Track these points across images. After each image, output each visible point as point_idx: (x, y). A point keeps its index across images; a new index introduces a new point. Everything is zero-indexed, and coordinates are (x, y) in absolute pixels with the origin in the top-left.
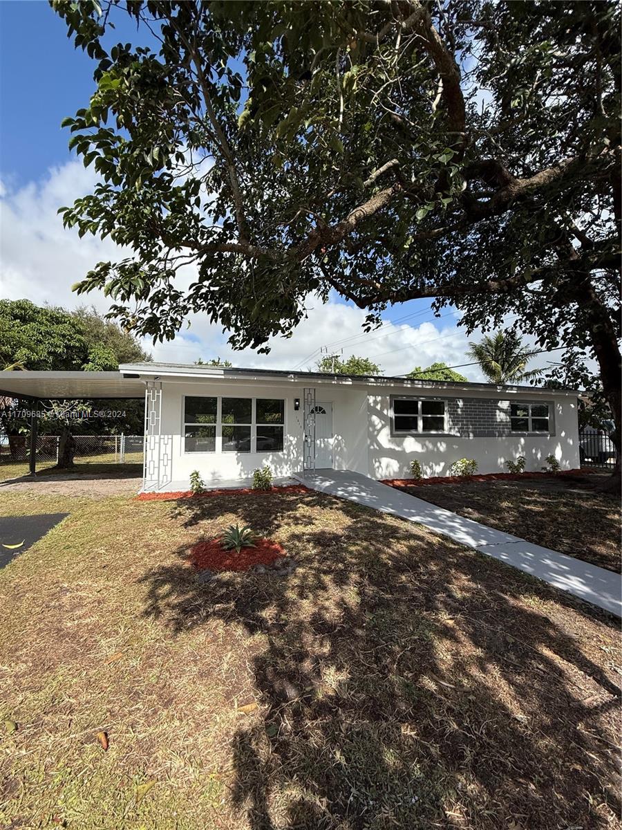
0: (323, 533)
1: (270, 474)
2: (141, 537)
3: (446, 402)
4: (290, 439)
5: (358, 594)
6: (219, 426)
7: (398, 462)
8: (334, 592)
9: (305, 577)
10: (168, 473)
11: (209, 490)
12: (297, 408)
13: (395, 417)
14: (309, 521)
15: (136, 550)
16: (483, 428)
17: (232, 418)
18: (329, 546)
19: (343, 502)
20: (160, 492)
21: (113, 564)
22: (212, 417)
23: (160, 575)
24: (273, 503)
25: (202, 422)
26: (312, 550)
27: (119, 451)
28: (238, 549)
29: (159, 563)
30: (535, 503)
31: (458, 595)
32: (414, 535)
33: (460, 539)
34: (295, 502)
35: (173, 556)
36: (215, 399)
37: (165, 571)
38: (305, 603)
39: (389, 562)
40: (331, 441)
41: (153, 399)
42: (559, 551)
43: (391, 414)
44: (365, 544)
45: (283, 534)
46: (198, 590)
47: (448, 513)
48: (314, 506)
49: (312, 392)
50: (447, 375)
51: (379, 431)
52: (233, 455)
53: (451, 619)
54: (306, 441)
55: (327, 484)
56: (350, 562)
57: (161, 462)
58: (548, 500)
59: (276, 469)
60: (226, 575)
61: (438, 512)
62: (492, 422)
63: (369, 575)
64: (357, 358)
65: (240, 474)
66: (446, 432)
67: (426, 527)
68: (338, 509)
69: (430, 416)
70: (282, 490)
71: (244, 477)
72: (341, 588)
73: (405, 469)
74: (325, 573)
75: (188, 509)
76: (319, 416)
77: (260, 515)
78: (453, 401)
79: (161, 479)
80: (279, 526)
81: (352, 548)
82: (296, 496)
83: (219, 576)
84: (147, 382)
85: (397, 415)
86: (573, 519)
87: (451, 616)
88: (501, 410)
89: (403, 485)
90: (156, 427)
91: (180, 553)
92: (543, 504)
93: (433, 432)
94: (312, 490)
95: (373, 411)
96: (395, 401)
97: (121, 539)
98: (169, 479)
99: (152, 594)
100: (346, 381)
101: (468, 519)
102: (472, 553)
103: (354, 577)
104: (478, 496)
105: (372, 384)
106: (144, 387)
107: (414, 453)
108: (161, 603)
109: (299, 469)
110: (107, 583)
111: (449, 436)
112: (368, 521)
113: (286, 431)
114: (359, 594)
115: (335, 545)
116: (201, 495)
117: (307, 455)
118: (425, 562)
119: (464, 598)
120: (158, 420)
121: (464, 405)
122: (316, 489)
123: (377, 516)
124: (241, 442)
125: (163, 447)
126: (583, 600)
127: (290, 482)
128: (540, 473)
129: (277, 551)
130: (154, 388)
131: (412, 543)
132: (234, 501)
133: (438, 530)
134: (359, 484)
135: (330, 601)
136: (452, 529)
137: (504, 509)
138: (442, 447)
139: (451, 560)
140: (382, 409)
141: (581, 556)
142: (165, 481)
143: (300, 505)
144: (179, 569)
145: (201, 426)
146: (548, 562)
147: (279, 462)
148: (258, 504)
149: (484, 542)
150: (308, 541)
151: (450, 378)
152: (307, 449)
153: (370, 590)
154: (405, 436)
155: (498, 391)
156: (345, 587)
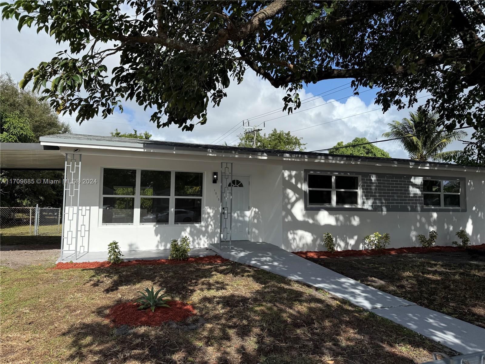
0: (233, 296)
1: (188, 245)
2: (61, 300)
3: (360, 178)
4: (208, 211)
5: (256, 343)
6: (138, 198)
7: (312, 235)
8: (236, 342)
9: (211, 331)
10: (86, 244)
11: (125, 261)
12: (215, 181)
13: (309, 191)
14: (222, 286)
15: (58, 310)
16: (396, 203)
17: (151, 190)
18: (236, 307)
19: (255, 271)
20: (78, 261)
21: (37, 321)
22: (130, 189)
23: (82, 329)
24: (188, 271)
25: (120, 194)
26: (220, 310)
27: (33, 223)
28: (153, 309)
29: (80, 320)
30: (435, 273)
31: (344, 344)
32: (317, 299)
33: (357, 302)
34: (210, 271)
35: (93, 315)
36: (134, 172)
37: (86, 326)
38: (210, 349)
39: (289, 319)
40: (248, 213)
41: (73, 170)
42: (443, 313)
43: (305, 187)
44: (269, 305)
45: (196, 297)
46: (117, 340)
47: (352, 281)
48: (227, 273)
49: (229, 166)
50: (368, 150)
51: (293, 204)
52: (151, 227)
53: (332, 360)
54: (224, 213)
55: (242, 254)
56: (254, 320)
57: (79, 233)
58: (448, 270)
59: (194, 241)
60: (142, 330)
61: (343, 280)
62: (405, 197)
63: (268, 329)
64: (278, 132)
65: (157, 246)
66: (359, 206)
67: (329, 293)
68: (248, 276)
69: (343, 190)
70: (198, 259)
71: (162, 248)
72: (243, 339)
73: (318, 242)
74: (230, 327)
75: (105, 276)
76: (236, 189)
77: (175, 281)
78: (367, 175)
79: (78, 250)
80: (193, 291)
81: (257, 309)
82: (210, 265)
83: (134, 330)
84: (67, 154)
85: (311, 189)
86: (464, 287)
87: (332, 358)
88: (415, 185)
89: (316, 257)
90: (75, 198)
91: (99, 312)
92: (440, 273)
93: (347, 206)
94: (227, 260)
95: (287, 184)
96: (309, 175)
97: (43, 301)
98: (86, 250)
99: (75, 343)
100: (261, 156)
101: (370, 287)
102: (365, 314)
103: (256, 330)
104: (383, 267)
105: (287, 159)
106: (64, 159)
107: (328, 226)
108: (84, 350)
109: (216, 240)
110: (34, 335)
111: (362, 210)
112: (276, 287)
113: (204, 202)
114: (258, 343)
115: (242, 306)
116: (119, 265)
117: (223, 226)
118: (321, 320)
119: (348, 346)
120: (76, 192)
121: (377, 180)
122: (231, 259)
123: (285, 283)
124: (160, 215)
125: (80, 217)
126: (451, 349)
127: (206, 253)
128: (451, 247)
129: (188, 311)
130: (73, 160)
131: (313, 305)
132: (150, 270)
133: (339, 295)
134: (273, 255)
135: (231, 348)
136: (354, 295)
137: (404, 278)
138: (356, 221)
139: (344, 319)
140: (297, 182)
141: (462, 317)
142: (82, 251)
143: (214, 273)
144: (98, 324)
145: (119, 199)
146: (431, 321)
147: (196, 234)
148: (174, 272)
149: (379, 306)
150: (218, 303)
151: (372, 152)
152: (224, 220)
153: (268, 340)
154: (319, 210)
155: (411, 167)
156: (246, 338)
